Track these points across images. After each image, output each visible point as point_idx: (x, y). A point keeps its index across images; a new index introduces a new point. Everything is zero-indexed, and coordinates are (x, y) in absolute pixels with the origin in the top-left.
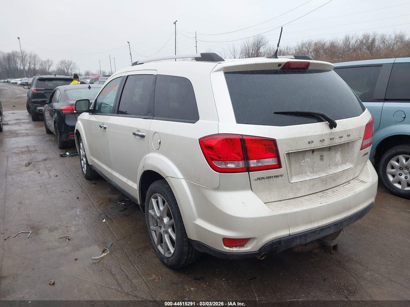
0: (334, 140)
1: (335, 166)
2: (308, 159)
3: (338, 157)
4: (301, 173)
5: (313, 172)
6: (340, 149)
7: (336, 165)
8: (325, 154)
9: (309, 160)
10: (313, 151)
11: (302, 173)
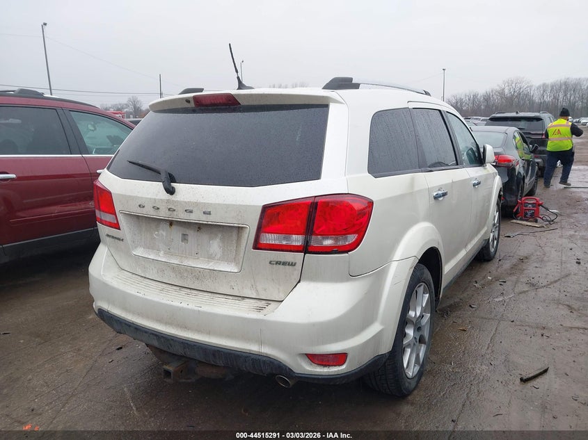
0: (175, 213)
1: (208, 258)
2: (163, 232)
3: (215, 245)
4: (151, 247)
5: (169, 252)
6: (220, 235)
7: (211, 257)
8: (191, 234)
9: (164, 234)
10: (171, 223)
11: (153, 248)
